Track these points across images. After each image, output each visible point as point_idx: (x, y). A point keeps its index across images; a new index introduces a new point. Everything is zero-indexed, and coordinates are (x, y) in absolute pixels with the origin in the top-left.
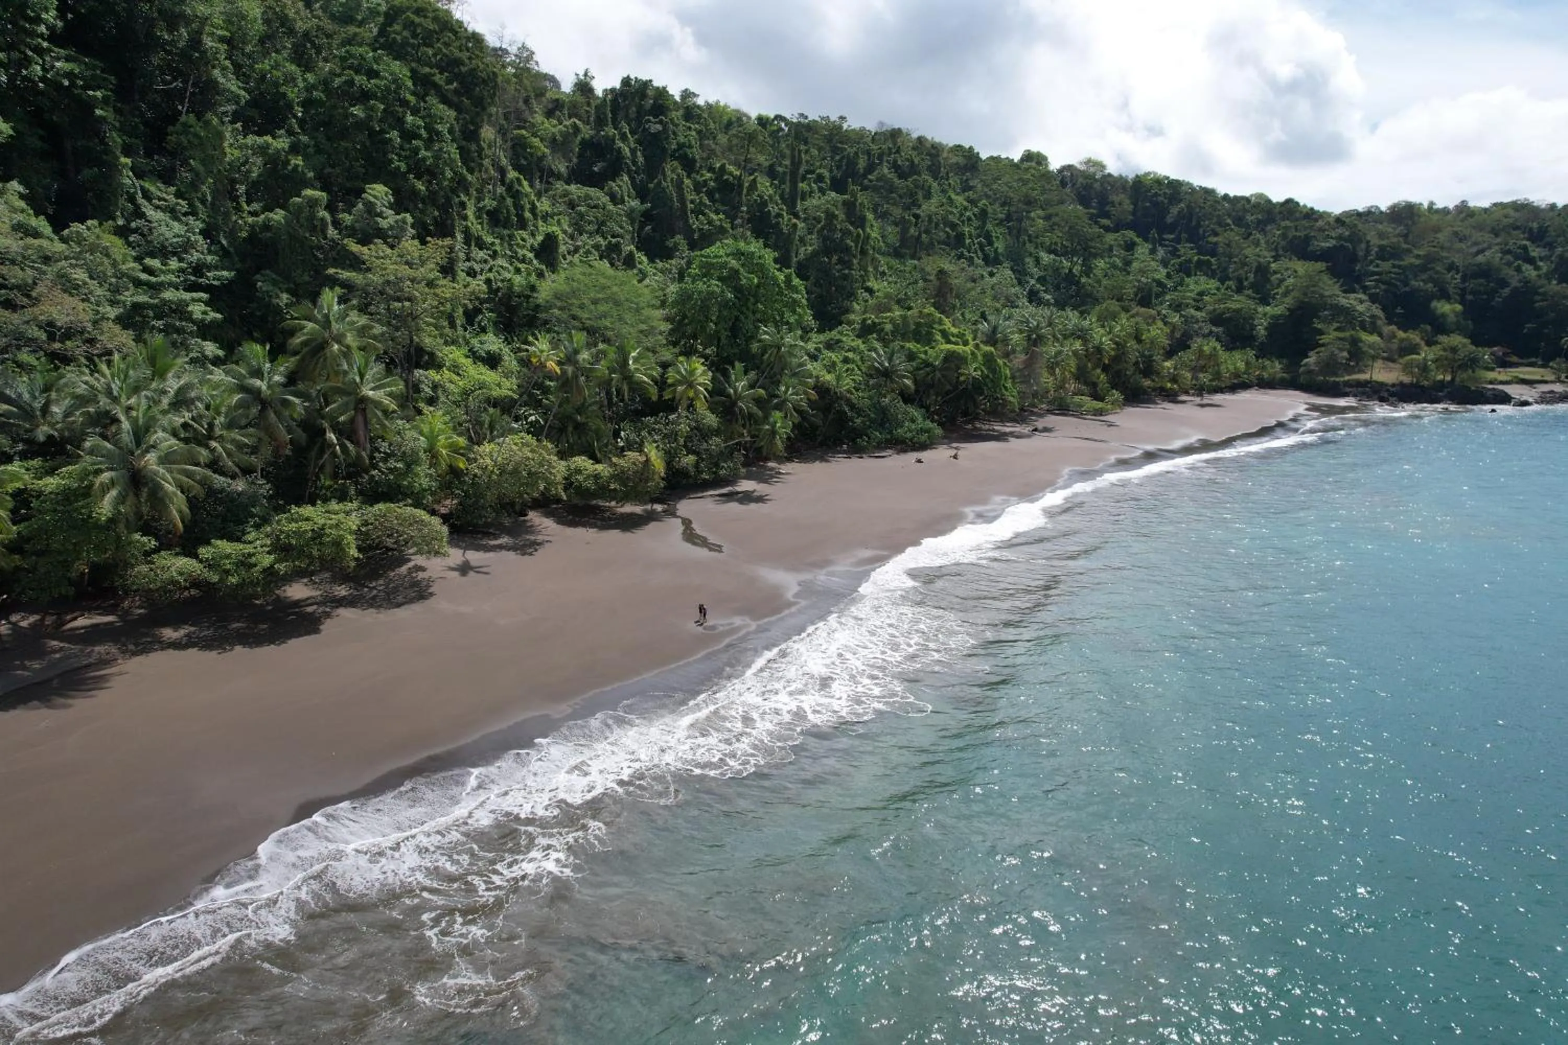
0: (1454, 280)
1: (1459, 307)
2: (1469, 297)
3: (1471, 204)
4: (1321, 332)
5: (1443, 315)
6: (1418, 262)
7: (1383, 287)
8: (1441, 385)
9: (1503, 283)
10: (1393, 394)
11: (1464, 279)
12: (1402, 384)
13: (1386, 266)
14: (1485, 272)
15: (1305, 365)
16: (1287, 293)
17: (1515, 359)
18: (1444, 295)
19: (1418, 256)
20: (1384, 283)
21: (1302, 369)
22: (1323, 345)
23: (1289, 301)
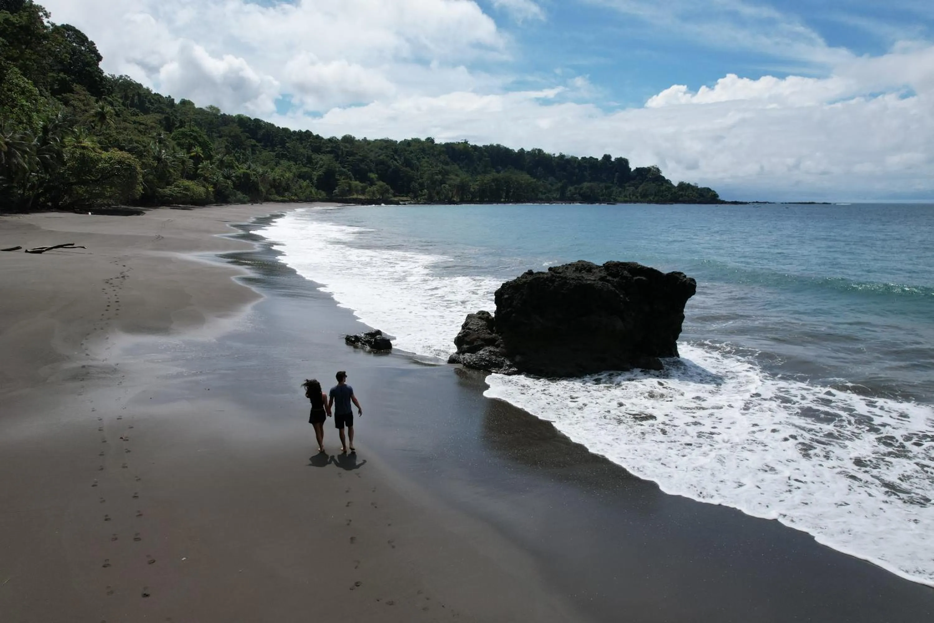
0: (373, 165)
1: (376, 175)
2: (379, 172)
3: (368, 139)
4: (339, 180)
5: (372, 179)
6: (361, 158)
7: (351, 167)
8: (379, 199)
9: (389, 167)
10: (366, 202)
11: (377, 165)
12: (367, 199)
13: (350, 158)
14: (382, 163)
15: (335, 193)
16: (321, 167)
17: (397, 194)
18: (371, 171)
19: (360, 156)
20: (351, 166)
21: (333, 195)
22: (340, 185)
23: (323, 169)
